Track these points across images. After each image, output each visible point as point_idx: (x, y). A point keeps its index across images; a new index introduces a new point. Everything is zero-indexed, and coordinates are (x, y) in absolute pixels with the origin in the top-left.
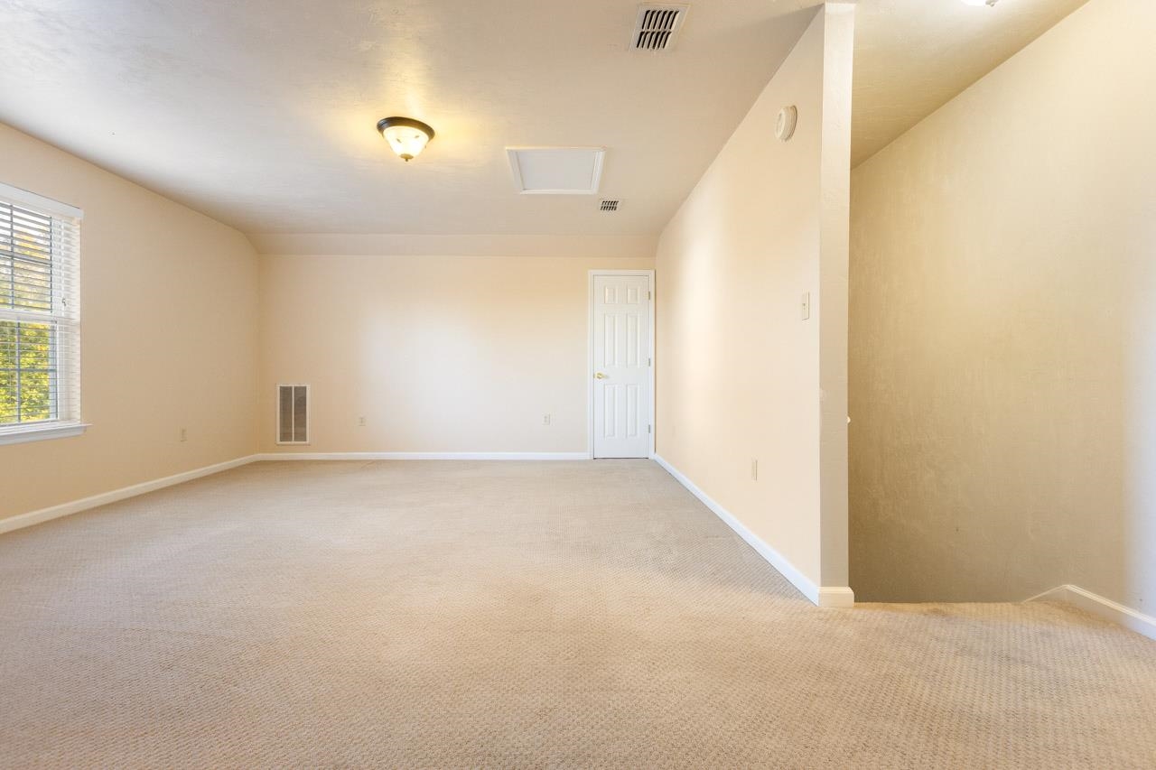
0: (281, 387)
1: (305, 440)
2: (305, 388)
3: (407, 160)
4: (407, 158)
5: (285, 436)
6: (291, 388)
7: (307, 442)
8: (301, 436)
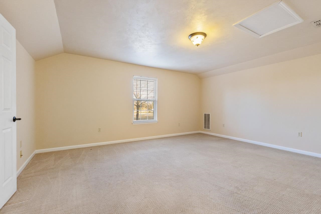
0: (205, 114)
1: (209, 129)
2: (209, 114)
3: (198, 46)
4: (198, 45)
5: (205, 127)
6: (206, 114)
7: (210, 130)
8: (209, 128)
